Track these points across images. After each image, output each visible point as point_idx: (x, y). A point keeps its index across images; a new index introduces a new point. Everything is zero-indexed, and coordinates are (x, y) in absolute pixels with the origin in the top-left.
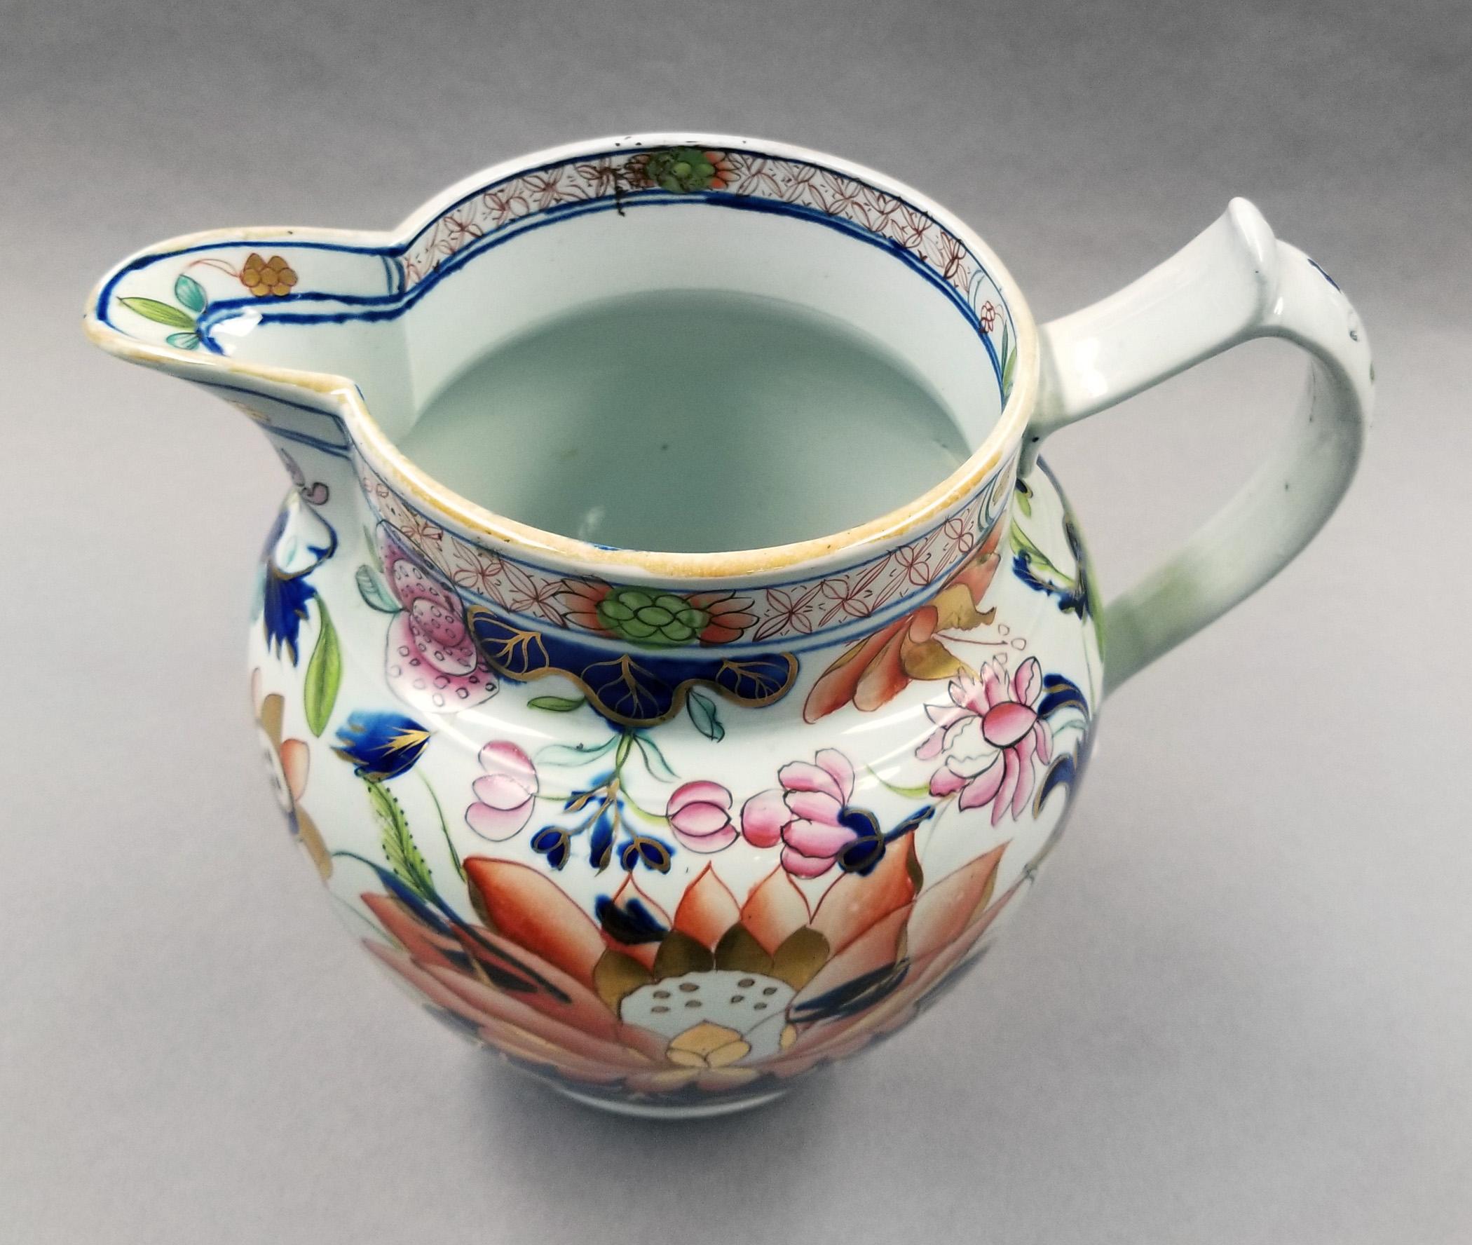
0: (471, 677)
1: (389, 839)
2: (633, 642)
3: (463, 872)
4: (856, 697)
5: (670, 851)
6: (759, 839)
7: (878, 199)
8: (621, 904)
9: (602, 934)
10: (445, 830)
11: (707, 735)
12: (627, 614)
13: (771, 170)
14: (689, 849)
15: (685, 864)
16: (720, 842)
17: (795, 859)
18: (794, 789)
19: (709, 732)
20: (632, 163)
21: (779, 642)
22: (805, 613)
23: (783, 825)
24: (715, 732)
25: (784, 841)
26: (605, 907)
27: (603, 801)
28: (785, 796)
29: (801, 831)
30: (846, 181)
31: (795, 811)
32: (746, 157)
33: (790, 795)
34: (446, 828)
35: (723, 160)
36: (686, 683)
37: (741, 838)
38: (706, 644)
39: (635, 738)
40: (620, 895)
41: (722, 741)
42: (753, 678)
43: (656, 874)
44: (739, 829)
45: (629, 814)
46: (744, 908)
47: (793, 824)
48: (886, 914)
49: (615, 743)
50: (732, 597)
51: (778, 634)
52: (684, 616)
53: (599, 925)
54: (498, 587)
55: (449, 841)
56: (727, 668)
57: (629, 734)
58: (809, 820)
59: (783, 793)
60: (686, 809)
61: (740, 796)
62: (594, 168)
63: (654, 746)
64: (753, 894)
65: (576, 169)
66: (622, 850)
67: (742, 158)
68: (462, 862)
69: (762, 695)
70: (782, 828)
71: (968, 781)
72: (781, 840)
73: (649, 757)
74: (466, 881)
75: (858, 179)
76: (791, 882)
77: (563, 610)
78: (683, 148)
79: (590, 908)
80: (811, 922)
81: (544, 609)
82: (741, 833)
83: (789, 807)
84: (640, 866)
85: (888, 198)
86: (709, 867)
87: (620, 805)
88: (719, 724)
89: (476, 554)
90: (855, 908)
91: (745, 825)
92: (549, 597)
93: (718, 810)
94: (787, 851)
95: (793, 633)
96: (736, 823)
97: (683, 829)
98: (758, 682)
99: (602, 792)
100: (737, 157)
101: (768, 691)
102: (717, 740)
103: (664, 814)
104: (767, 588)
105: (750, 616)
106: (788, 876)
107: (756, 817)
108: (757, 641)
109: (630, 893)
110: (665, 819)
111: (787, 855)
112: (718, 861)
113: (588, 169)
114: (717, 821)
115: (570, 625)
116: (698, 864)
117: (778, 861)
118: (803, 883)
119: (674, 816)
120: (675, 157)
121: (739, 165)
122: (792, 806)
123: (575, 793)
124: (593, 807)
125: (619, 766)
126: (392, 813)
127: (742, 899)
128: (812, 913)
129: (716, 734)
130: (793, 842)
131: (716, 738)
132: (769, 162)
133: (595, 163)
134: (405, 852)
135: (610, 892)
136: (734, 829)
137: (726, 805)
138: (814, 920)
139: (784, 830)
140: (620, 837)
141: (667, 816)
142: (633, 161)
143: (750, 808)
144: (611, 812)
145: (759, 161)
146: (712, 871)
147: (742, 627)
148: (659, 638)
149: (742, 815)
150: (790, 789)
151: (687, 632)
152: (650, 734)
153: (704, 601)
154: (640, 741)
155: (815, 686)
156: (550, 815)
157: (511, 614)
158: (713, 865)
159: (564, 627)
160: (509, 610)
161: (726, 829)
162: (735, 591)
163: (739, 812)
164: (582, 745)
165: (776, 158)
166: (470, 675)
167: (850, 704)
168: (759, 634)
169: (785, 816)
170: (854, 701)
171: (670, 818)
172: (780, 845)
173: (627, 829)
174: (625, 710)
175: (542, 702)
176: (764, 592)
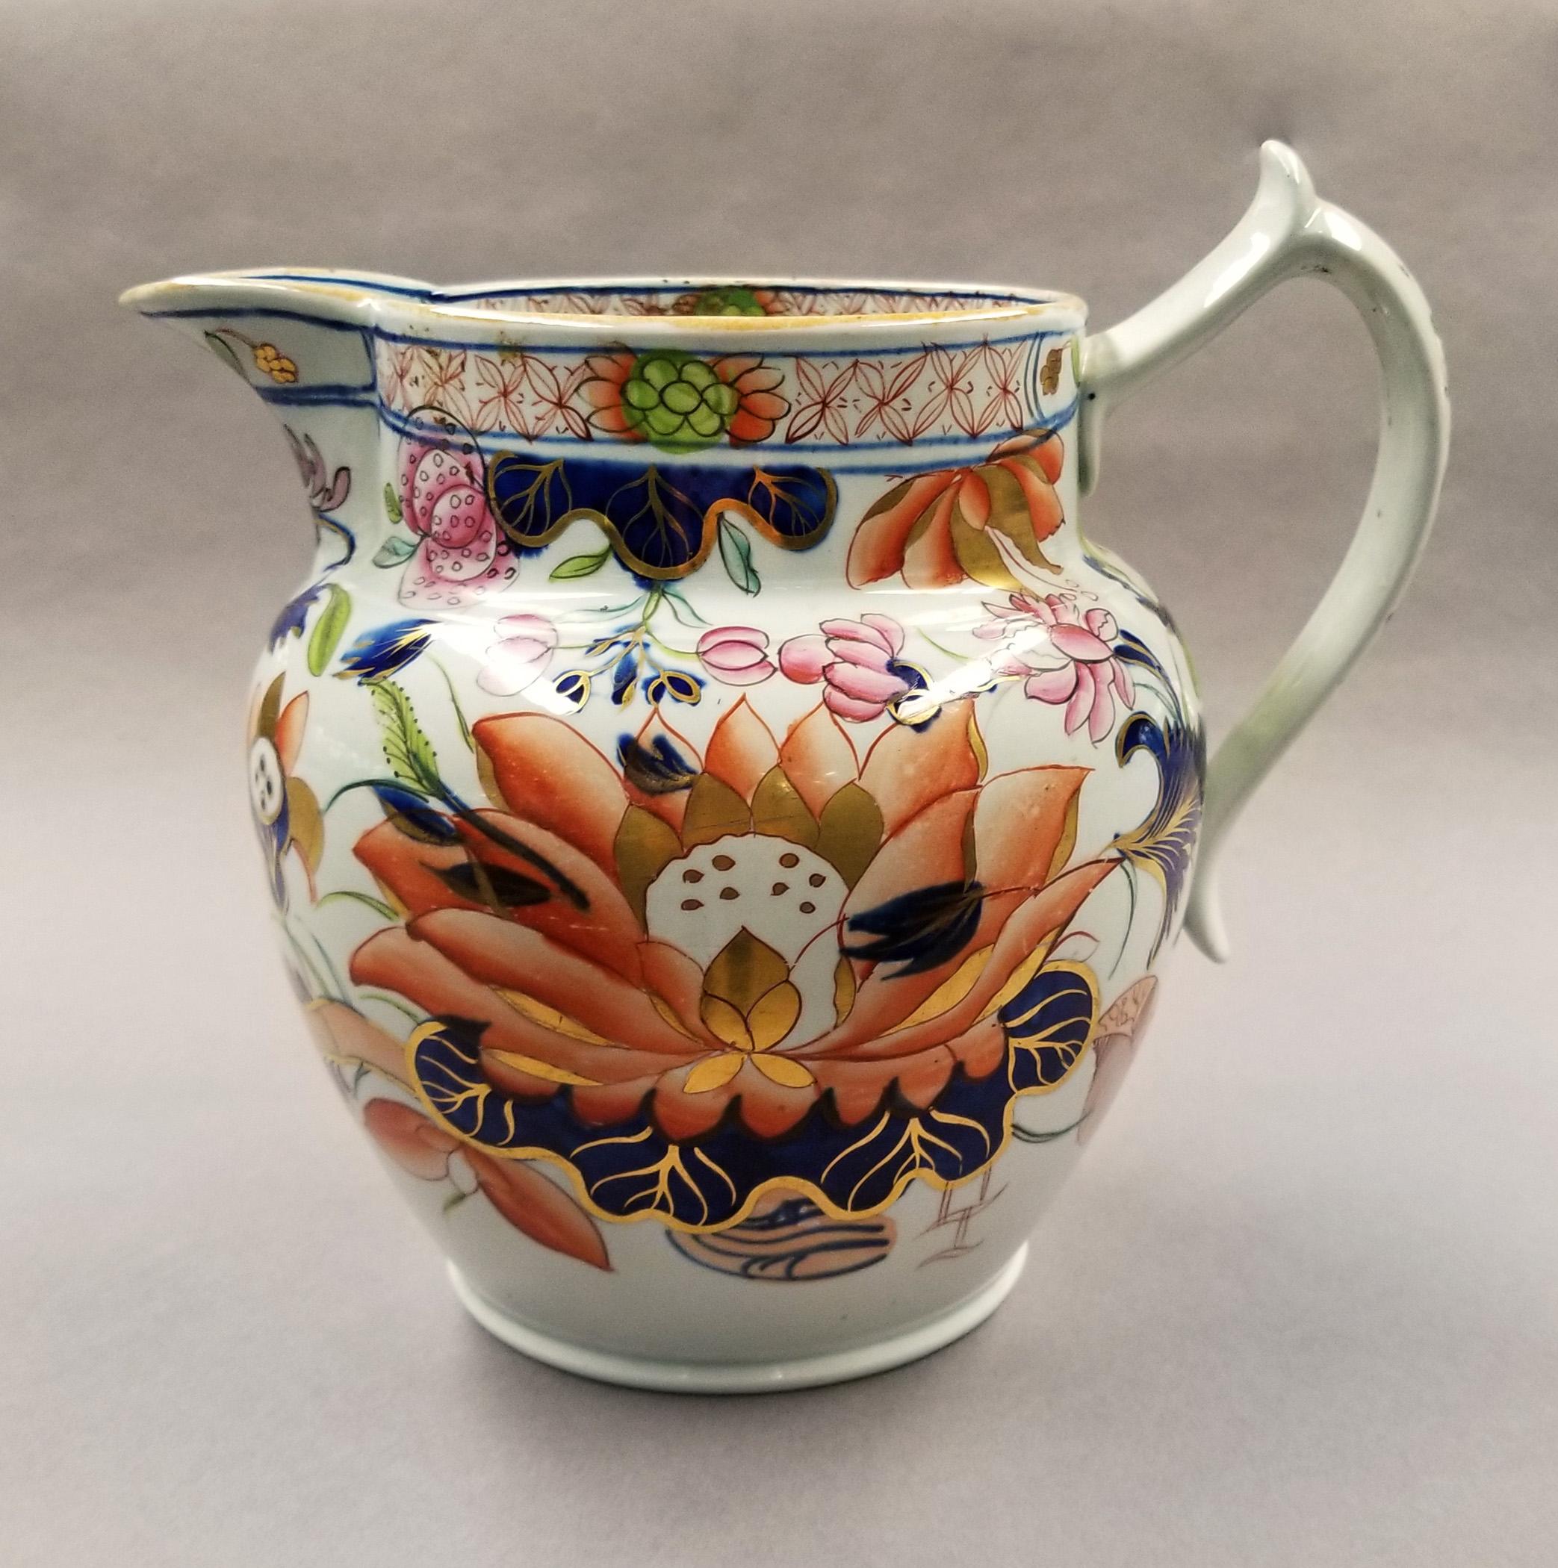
0: (489, 573)
1: (392, 737)
2: (659, 444)
3: (472, 740)
4: (904, 569)
5: (700, 683)
6: (799, 675)
7: (930, 305)
8: (646, 743)
9: (624, 782)
10: (454, 700)
11: (741, 588)
12: (652, 399)
13: (822, 306)
14: (720, 681)
15: (716, 697)
16: (756, 675)
17: (839, 698)
18: (837, 637)
19: (743, 584)
20: (680, 304)
21: (814, 448)
22: (839, 409)
23: (825, 664)
24: (750, 584)
25: (827, 680)
26: (628, 746)
27: (627, 644)
28: (827, 642)
29: (844, 672)
30: (897, 298)
31: (839, 654)
32: (796, 294)
33: (832, 642)
34: (455, 698)
35: (773, 301)
36: (717, 506)
37: (779, 673)
38: (739, 442)
39: (663, 594)
40: (644, 732)
41: (758, 596)
42: (788, 501)
43: (684, 707)
44: (777, 665)
45: (655, 652)
46: (784, 745)
47: (836, 666)
48: (948, 792)
49: (641, 604)
50: (759, 366)
51: (811, 435)
52: (710, 395)
53: (621, 771)
54: (519, 405)
55: (458, 709)
56: (760, 483)
57: (656, 591)
58: (854, 664)
59: (825, 639)
60: (718, 647)
61: (777, 638)
62: (641, 304)
63: (684, 601)
64: (793, 731)
65: (623, 301)
66: (647, 684)
67: (793, 296)
68: (470, 729)
69: (799, 533)
70: (824, 668)
71: (1034, 672)
72: (822, 679)
73: (677, 609)
74: (474, 749)
75: (909, 290)
76: (836, 723)
77: (585, 410)
78: (731, 288)
79: (611, 750)
80: (860, 775)
81: (569, 418)
82: (779, 669)
83: (832, 651)
84: (666, 698)
85: (939, 299)
86: (743, 699)
87: (646, 646)
88: (753, 572)
89: (498, 363)
90: (910, 770)
91: (783, 662)
92: (572, 394)
93: (753, 649)
94: (829, 689)
95: (828, 440)
96: (773, 659)
97: (714, 663)
98: (795, 509)
99: (625, 638)
100: (786, 295)
101: (806, 526)
102: (753, 595)
103: (694, 651)
104: (798, 355)
105: (780, 400)
106: (832, 717)
107: (794, 656)
108: (791, 442)
109: (656, 729)
110: (695, 655)
111: (830, 693)
112: (752, 693)
113: (635, 304)
114: (753, 657)
115: (595, 433)
116: (732, 696)
117: (821, 699)
118: (849, 726)
119: (705, 653)
120: (724, 299)
121: (789, 306)
122: (835, 651)
123: (596, 641)
124: (617, 649)
125: (646, 619)
126: (398, 706)
127: (781, 737)
128: (861, 765)
129: (752, 587)
130: (836, 682)
131: (752, 592)
132: (820, 298)
133: (642, 298)
134: (409, 743)
135: (634, 731)
136: (771, 664)
137: (763, 645)
138: (863, 775)
139: (827, 669)
140: (644, 672)
141: (697, 653)
142: (681, 301)
143: (788, 649)
144: (636, 654)
145: (810, 297)
146: (747, 702)
147: (774, 417)
148: (686, 435)
149: (780, 653)
150: (832, 636)
151: (714, 423)
152: (679, 587)
153: (732, 368)
154: (668, 596)
155: (857, 531)
156: (570, 662)
157: (535, 443)
158: (747, 697)
159: (588, 439)
160: (530, 438)
161: (762, 664)
162: (764, 355)
163: (777, 651)
164: (606, 608)
165: (826, 291)
166: (488, 571)
167: (898, 575)
168: (793, 430)
169: (829, 658)
170: (902, 573)
171: (700, 654)
172: (822, 684)
173: (653, 665)
174: (652, 559)
175: (565, 570)
176: (792, 361)
